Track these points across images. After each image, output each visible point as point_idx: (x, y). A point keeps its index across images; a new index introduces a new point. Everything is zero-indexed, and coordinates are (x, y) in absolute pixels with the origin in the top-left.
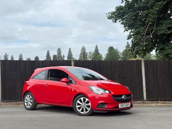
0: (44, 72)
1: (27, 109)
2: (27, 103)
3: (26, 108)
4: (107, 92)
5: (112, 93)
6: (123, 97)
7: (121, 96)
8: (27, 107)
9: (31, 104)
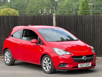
0: (20, 31)
1: (7, 64)
2: (6, 58)
3: (5, 63)
4: (68, 53)
5: (73, 54)
6: (83, 58)
7: (81, 57)
8: (7, 62)
9: (10, 60)
